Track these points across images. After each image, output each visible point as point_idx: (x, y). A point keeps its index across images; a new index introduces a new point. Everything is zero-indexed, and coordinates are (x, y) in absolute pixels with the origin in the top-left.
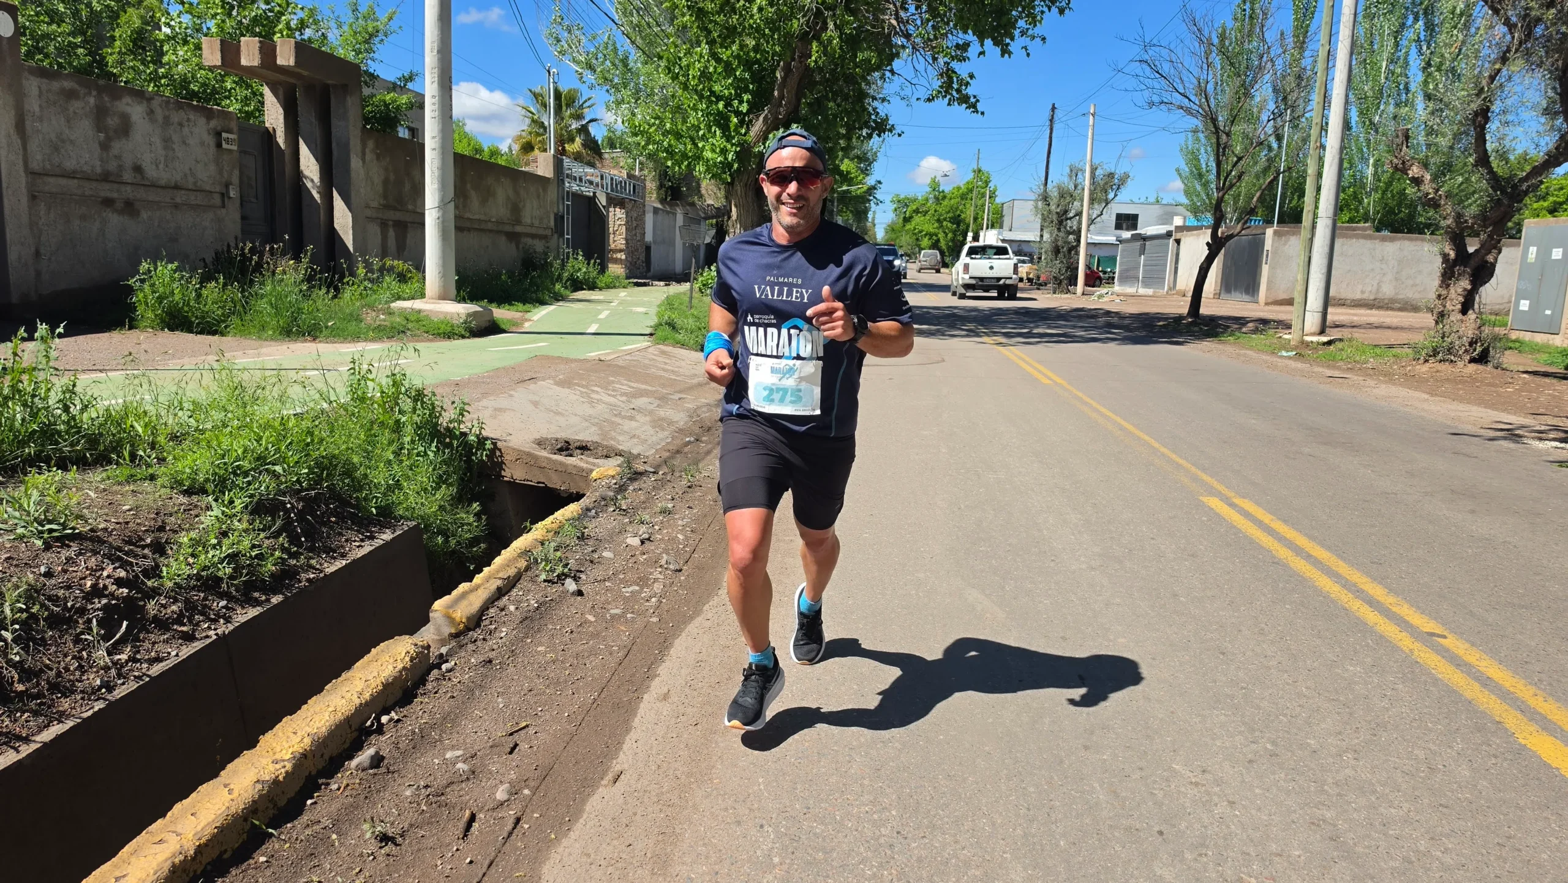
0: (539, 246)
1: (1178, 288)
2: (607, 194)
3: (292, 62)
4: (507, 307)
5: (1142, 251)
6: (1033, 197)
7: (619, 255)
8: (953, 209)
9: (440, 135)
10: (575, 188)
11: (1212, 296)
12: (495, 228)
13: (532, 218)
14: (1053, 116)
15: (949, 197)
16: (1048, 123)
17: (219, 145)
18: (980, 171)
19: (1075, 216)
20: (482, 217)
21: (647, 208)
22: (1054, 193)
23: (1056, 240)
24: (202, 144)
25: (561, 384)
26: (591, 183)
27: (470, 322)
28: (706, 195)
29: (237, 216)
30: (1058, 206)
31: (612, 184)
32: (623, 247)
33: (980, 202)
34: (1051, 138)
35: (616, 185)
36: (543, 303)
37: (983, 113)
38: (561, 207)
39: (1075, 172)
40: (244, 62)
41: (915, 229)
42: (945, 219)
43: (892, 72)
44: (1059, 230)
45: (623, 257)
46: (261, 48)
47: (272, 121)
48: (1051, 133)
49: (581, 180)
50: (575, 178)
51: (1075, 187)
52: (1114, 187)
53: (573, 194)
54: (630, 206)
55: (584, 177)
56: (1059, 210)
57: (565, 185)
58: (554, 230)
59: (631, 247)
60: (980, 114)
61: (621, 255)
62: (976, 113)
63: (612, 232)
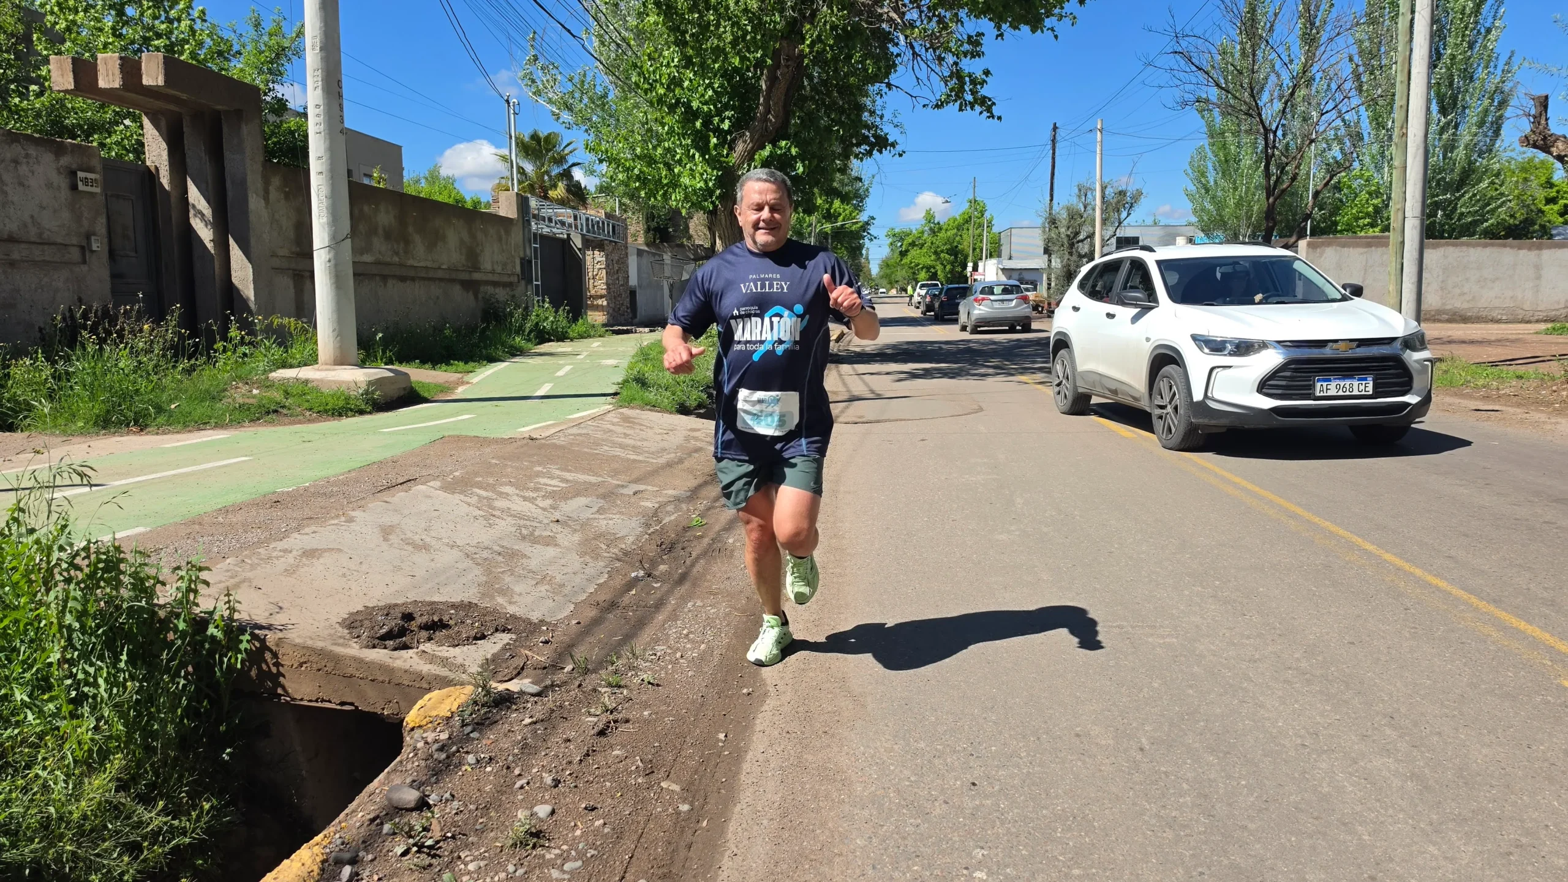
0: (501, 294)
2: (583, 236)
3: (161, 82)
4: (444, 367)
6: (1039, 221)
7: (600, 302)
8: (948, 241)
9: (328, 155)
10: (546, 230)
12: (448, 276)
13: (493, 263)
14: (1054, 136)
15: (945, 227)
16: (1050, 143)
17: (74, 187)
18: (975, 201)
19: (1086, 238)
20: (429, 264)
21: (630, 250)
23: (1067, 266)
24: (49, 185)
25: (450, 487)
26: (563, 223)
27: (373, 393)
28: (696, 237)
29: (104, 273)
30: (1068, 228)
31: (587, 225)
32: (604, 292)
33: (977, 232)
34: (1053, 159)
35: (593, 226)
36: (492, 360)
37: (999, 118)
38: (527, 251)
39: (1084, 191)
40: (102, 84)
41: (911, 263)
42: (942, 251)
43: (889, 86)
44: (1071, 254)
45: (605, 303)
46: (122, 66)
47: (154, 159)
48: (1054, 153)
49: (550, 220)
50: (543, 219)
51: (1085, 207)
52: (1126, 205)
53: (542, 236)
54: (610, 248)
55: (554, 218)
56: (1069, 233)
57: (532, 226)
58: (520, 276)
59: (614, 292)
60: (996, 118)
61: (604, 301)
62: (992, 118)
63: (592, 277)
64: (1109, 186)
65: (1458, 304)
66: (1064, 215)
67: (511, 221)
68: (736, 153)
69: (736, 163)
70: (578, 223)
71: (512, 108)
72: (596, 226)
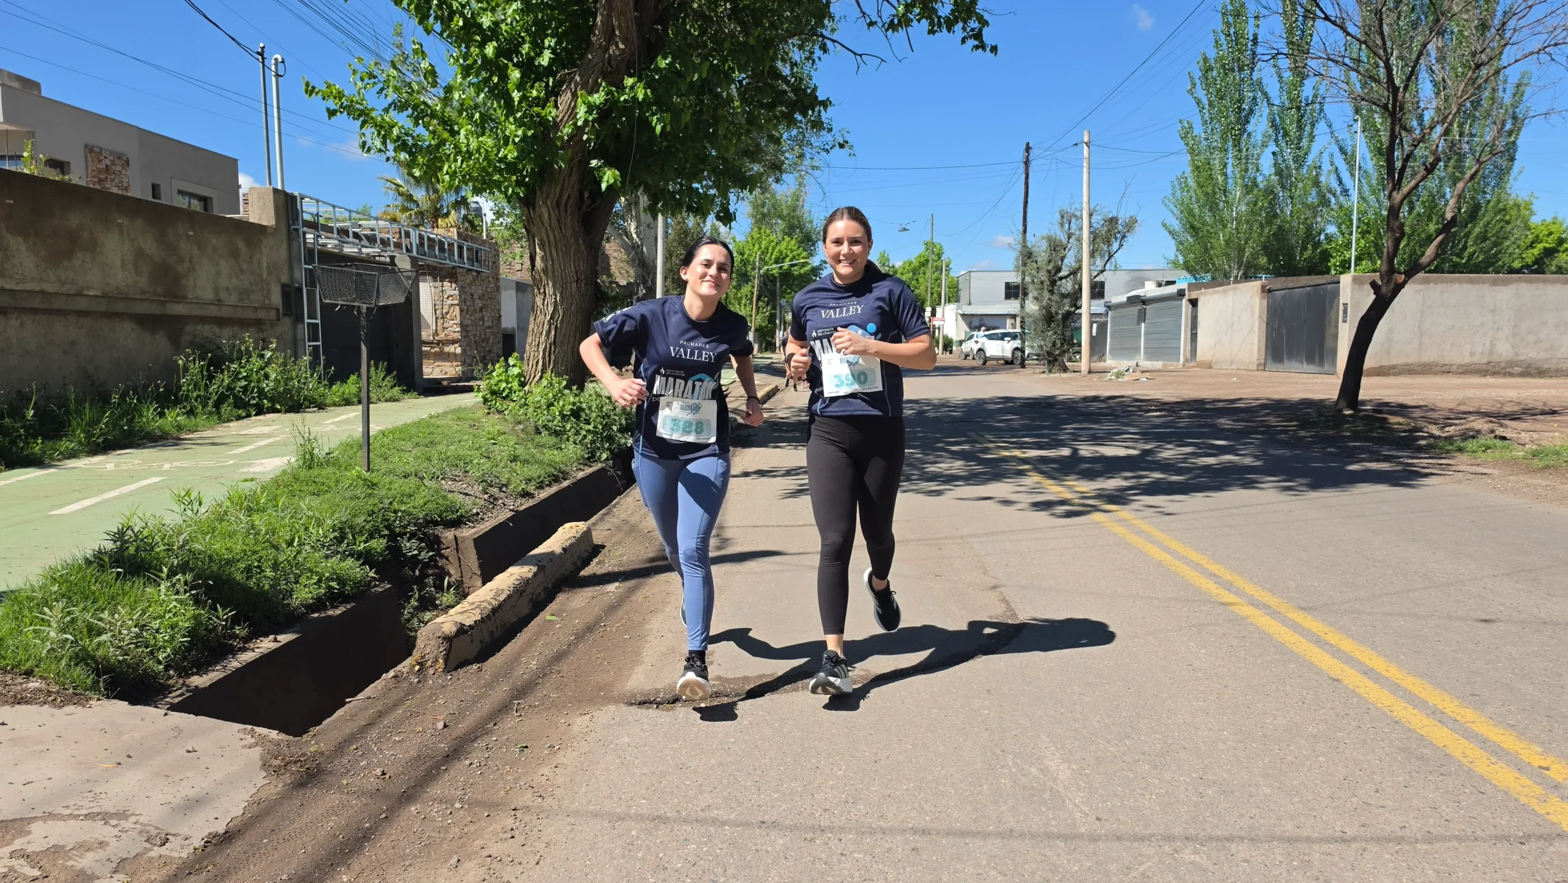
1: (1198, 359)
2: (414, 260)
5: (1142, 317)
7: (446, 349)
11: (1255, 367)
12: (102, 308)
13: (217, 290)
14: (1027, 157)
16: (1023, 166)
18: (932, 243)
19: (1069, 275)
21: (501, 283)
22: (1041, 249)
23: (1047, 308)
26: (372, 240)
30: (1050, 261)
31: (422, 244)
32: (457, 336)
33: (934, 276)
34: (1027, 185)
35: (431, 247)
38: (297, 274)
39: (1067, 218)
44: (1051, 292)
45: (459, 351)
48: (1027, 178)
50: (329, 230)
51: (1069, 238)
52: (1118, 235)
53: (320, 252)
54: (469, 278)
55: (351, 230)
56: (1050, 267)
57: (305, 239)
58: (281, 311)
59: (475, 336)
60: (988, 49)
61: (455, 348)
62: (980, 50)
63: (440, 316)
64: (1095, 214)
65: (1531, 354)
66: (1044, 245)
67: (261, 229)
68: (563, 104)
69: (561, 120)
70: (404, 241)
71: (273, 68)
72: (437, 247)
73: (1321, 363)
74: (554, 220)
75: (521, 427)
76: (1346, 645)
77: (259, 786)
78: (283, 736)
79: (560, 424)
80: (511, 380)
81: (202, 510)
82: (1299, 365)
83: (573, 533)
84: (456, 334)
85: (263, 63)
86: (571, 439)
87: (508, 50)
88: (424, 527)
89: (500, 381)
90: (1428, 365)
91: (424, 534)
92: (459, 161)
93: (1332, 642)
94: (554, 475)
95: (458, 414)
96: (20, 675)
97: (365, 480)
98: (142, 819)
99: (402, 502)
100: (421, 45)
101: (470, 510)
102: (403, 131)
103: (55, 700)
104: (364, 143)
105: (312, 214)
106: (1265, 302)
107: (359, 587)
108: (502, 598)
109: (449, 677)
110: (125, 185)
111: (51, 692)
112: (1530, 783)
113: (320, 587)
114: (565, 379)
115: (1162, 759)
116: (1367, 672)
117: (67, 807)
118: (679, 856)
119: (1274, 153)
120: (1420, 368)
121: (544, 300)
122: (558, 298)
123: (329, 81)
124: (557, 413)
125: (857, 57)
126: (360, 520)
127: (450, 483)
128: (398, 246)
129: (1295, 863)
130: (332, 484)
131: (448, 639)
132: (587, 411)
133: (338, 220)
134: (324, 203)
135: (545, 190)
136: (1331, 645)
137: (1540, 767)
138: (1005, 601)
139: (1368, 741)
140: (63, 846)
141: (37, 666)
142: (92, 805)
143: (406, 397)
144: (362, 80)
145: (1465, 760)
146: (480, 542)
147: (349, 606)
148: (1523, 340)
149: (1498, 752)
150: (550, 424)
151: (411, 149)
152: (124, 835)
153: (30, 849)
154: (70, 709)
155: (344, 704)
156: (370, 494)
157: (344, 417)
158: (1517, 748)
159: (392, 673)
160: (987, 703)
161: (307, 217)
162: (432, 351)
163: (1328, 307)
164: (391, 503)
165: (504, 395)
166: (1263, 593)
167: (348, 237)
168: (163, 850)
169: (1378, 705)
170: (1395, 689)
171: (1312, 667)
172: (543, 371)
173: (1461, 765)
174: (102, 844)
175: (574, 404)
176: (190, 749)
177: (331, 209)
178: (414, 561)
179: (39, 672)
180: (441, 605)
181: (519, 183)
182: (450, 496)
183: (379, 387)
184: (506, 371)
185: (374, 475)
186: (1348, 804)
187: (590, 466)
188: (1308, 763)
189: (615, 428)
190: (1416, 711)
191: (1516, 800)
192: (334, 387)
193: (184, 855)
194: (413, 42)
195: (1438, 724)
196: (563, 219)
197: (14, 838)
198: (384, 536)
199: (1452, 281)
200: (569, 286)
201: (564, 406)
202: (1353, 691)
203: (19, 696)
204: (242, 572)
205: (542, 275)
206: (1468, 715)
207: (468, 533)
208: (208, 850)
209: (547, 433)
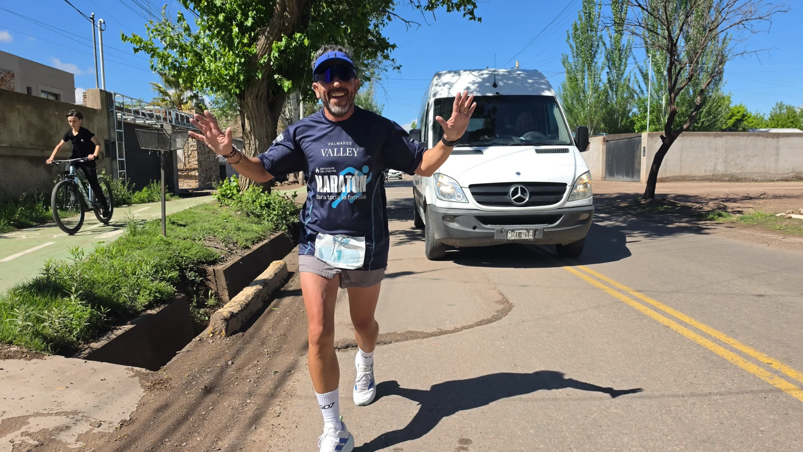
2: (173, 127)
7: (193, 173)
11: (601, 179)
12: (10, 153)
26: (151, 116)
31: (177, 118)
38: (113, 135)
45: (197, 174)
50: (129, 111)
53: (125, 123)
55: (140, 111)
57: (117, 116)
58: (104, 155)
59: (205, 166)
60: (477, 20)
61: (195, 173)
62: (473, 20)
63: (187, 156)
65: (733, 171)
67: (93, 111)
68: (259, 46)
69: (258, 54)
70: (168, 117)
71: (99, 26)
72: (185, 120)
73: (633, 177)
74: (255, 105)
75: (239, 213)
76: (669, 310)
77: (142, 396)
78: (148, 371)
79: (260, 211)
80: (232, 189)
81: (84, 258)
82: (622, 178)
83: (278, 266)
84: (195, 165)
85: (94, 23)
86: (266, 219)
87: (230, 17)
88: (198, 265)
89: (226, 189)
90: (685, 177)
91: (197, 268)
92: (206, 75)
93: (662, 309)
94: (259, 237)
95: (205, 207)
96: (6, 344)
97: (165, 241)
98: (85, 415)
99: (185, 252)
100: (182, 14)
101: (220, 256)
102: (174, 59)
103: (26, 356)
104: (153, 66)
105: (119, 103)
106: (605, 147)
107: (169, 296)
108: (250, 299)
109: (229, 339)
110: (12, 87)
111: (24, 352)
112: (764, 371)
113: (150, 296)
114: (261, 188)
115: (592, 366)
116: (681, 323)
117: (45, 410)
118: (367, 421)
119: (608, 73)
120: (681, 178)
121: (249, 147)
122: (257, 146)
123: (134, 33)
124: (258, 205)
125: (407, 23)
126: (164, 262)
127: (208, 242)
128: (165, 119)
129: (664, 411)
130: (147, 244)
131: (226, 320)
132: (274, 205)
133: (135, 106)
134: (126, 97)
135: (250, 90)
136: (662, 310)
137: (768, 363)
138: (501, 294)
139: (687, 354)
140: (47, 429)
141: (15, 339)
142: (57, 408)
143: (173, 199)
144: (152, 33)
145: (733, 362)
146: (227, 272)
147: (166, 306)
148: (729, 164)
149: (747, 357)
150: (255, 211)
151: (178, 69)
152: (78, 423)
153: (31, 431)
154: (35, 360)
155: (175, 355)
156: (168, 249)
157: (143, 209)
158: (756, 355)
159: (197, 338)
160: (503, 343)
161: (117, 104)
162: (183, 174)
163: (636, 149)
164: (179, 253)
165: (229, 196)
166: (625, 287)
167: (139, 115)
168: (100, 429)
169: (689, 338)
170: (695, 330)
171: (655, 321)
172: (249, 185)
173: (732, 364)
174: (68, 428)
175: (267, 200)
176: (103, 379)
177: (130, 100)
178: (193, 282)
179: (16, 342)
180: (208, 305)
181: (237, 87)
182: (209, 248)
183: (159, 193)
184: (230, 184)
185: (168, 238)
186: (683, 383)
187: (277, 233)
188: (661, 365)
189: (288, 213)
190: (707, 340)
191: (759, 378)
192: (136, 194)
193: (111, 431)
194: (179, 13)
195: (718, 345)
196: (259, 105)
197: (21, 427)
198: (177, 270)
199: (696, 135)
200: (263, 139)
201: (261, 202)
202: (676, 332)
203: (7, 355)
204: (110, 289)
205: (248, 134)
206: (731, 341)
207: (220, 267)
208: (122, 428)
209: (253, 216)
